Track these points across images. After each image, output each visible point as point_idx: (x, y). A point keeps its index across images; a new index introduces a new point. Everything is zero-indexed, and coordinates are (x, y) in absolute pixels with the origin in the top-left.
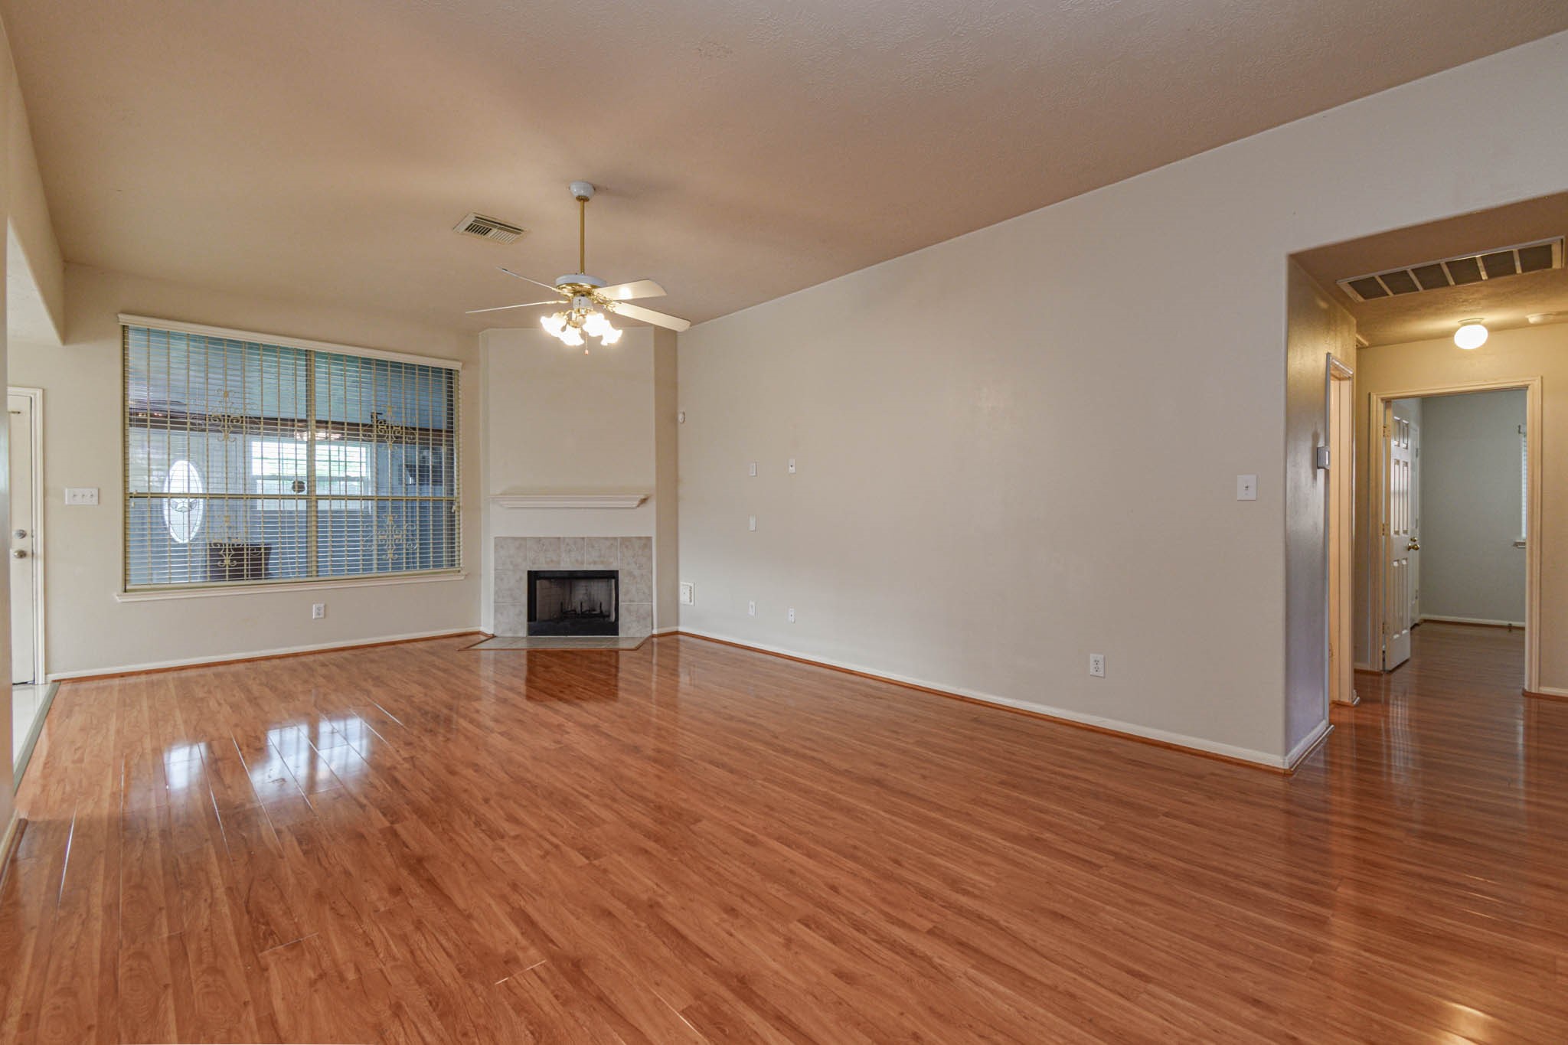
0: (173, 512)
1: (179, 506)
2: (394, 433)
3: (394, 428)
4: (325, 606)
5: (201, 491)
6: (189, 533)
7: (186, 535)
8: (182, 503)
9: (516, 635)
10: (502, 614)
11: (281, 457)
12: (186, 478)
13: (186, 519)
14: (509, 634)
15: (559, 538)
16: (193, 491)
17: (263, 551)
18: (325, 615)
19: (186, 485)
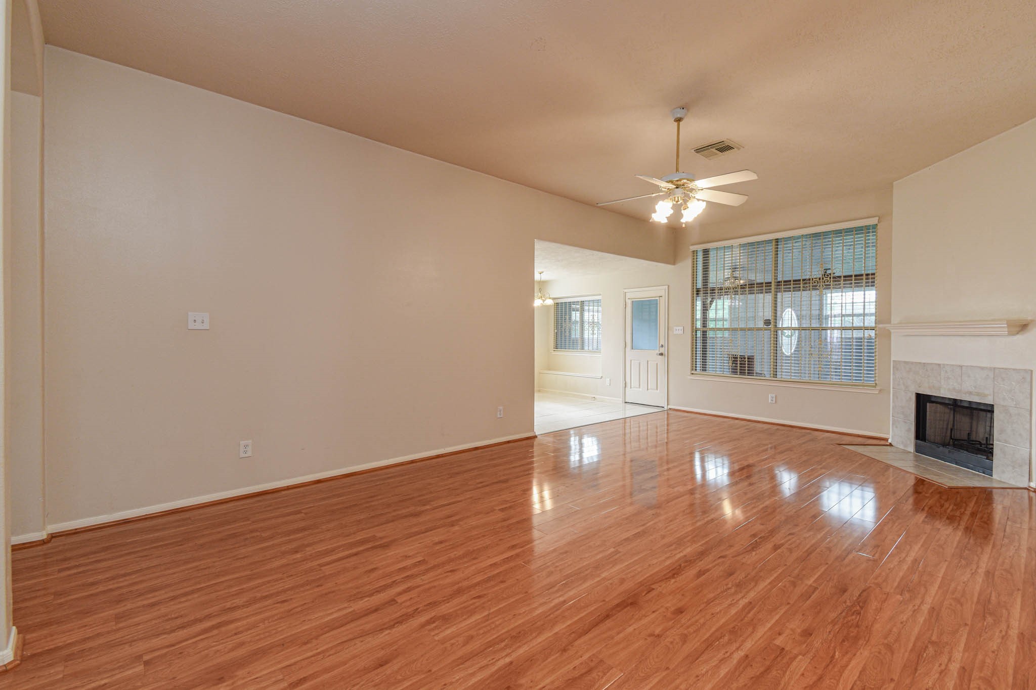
0: (784, 338)
1: (786, 334)
2: (824, 282)
3: (814, 279)
4: (776, 396)
5: (797, 326)
6: (791, 350)
7: (790, 351)
8: (788, 333)
9: (906, 449)
10: (897, 427)
11: (844, 302)
12: (790, 319)
13: (790, 341)
14: (901, 447)
15: (939, 365)
16: (793, 326)
17: (746, 360)
18: (776, 402)
19: (790, 322)
